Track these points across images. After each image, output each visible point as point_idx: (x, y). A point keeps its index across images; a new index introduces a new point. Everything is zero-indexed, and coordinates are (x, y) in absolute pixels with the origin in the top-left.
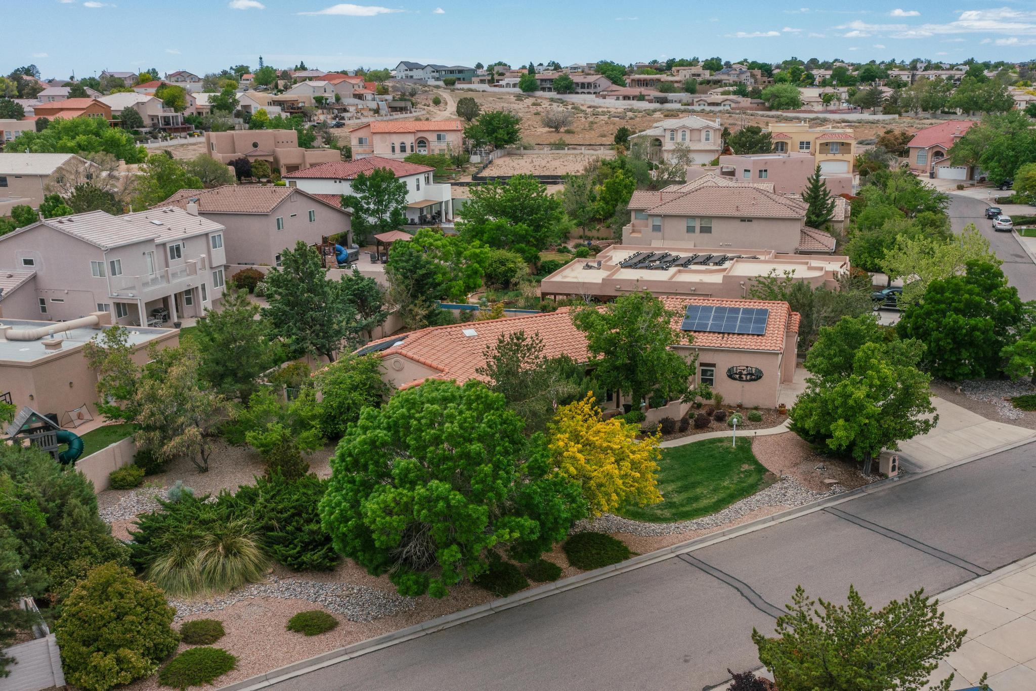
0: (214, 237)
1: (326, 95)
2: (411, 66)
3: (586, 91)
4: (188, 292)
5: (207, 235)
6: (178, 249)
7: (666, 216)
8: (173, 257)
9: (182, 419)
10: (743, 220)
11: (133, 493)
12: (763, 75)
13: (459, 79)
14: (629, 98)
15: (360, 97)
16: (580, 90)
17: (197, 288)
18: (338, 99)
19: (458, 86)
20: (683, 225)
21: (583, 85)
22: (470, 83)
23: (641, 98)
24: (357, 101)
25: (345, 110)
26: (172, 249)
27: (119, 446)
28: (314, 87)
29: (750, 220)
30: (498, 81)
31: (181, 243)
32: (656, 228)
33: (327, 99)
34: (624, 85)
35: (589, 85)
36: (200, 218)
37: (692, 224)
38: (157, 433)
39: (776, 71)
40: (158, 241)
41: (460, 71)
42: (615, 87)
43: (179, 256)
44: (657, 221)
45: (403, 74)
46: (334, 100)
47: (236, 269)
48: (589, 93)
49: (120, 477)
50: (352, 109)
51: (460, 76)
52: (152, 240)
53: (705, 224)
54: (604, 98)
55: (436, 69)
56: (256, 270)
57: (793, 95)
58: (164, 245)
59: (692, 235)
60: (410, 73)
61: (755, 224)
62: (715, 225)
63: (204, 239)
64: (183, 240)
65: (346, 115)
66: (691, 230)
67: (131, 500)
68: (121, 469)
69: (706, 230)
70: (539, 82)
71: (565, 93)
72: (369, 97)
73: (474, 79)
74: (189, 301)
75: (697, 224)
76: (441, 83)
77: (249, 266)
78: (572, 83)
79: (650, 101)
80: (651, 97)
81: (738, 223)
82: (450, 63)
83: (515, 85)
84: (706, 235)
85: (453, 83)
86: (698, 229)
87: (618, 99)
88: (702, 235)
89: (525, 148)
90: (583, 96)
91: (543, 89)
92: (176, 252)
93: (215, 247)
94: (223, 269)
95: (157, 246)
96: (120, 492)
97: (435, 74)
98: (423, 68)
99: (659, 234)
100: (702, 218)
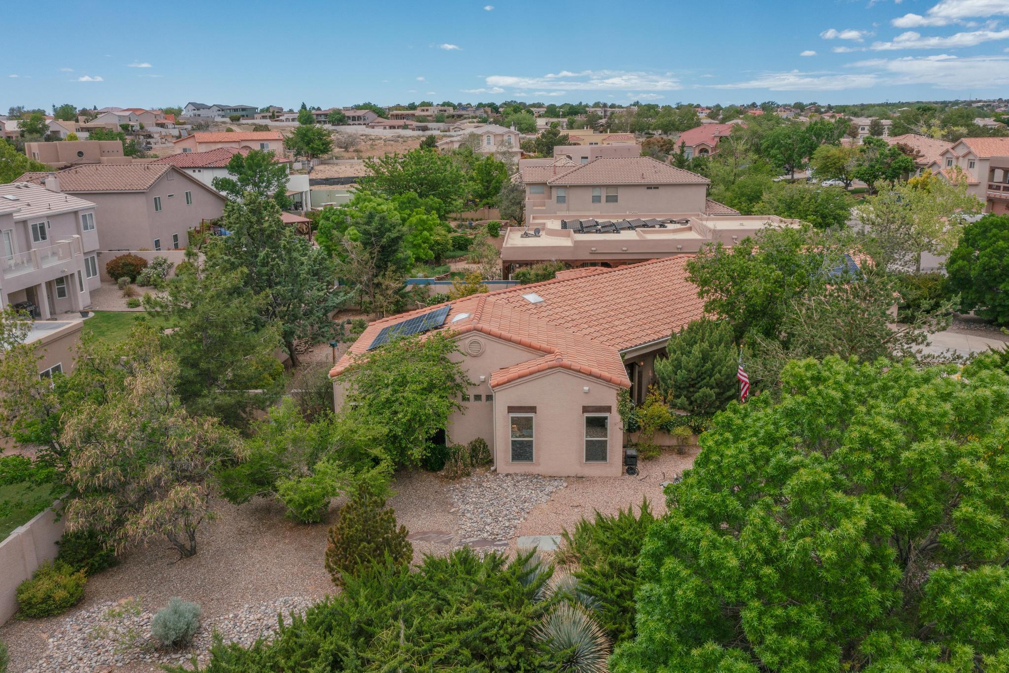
0: (84, 217)
1: (131, 123)
2: (198, 107)
3: (357, 122)
4: (60, 281)
5: (76, 213)
6: (42, 228)
7: (571, 187)
8: (36, 239)
9: (155, 470)
10: (649, 187)
11: (68, 623)
12: (492, 112)
13: (243, 116)
14: (394, 128)
15: (162, 125)
16: (352, 123)
17: (72, 275)
18: (142, 128)
19: (242, 121)
20: (589, 194)
21: (354, 118)
22: (253, 118)
23: (405, 127)
24: (160, 129)
25: (150, 136)
26: (34, 227)
27: (30, 532)
28: (119, 116)
29: (656, 187)
30: (278, 117)
31: (45, 221)
32: (561, 200)
33: (132, 126)
34: (387, 118)
35: (359, 118)
36: (63, 195)
37: (597, 192)
38: (112, 501)
39: (501, 110)
40: (17, 216)
41: (243, 110)
42: (380, 120)
43: (44, 238)
44: (561, 193)
45: (191, 113)
46: (138, 128)
47: (112, 256)
48: (359, 124)
49: (40, 595)
50: (156, 136)
51: (244, 113)
52: (9, 215)
53: (612, 193)
54: (373, 127)
55: (222, 109)
56: (136, 257)
57: (531, 122)
58: (24, 222)
59: (597, 205)
60: (197, 112)
61: (661, 191)
62: (622, 194)
63: (73, 216)
64: (48, 217)
65: (151, 140)
66: (596, 199)
67: (70, 644)
68: (36, 576)
69: (612, 199)
70: (315, 117)
71: (338, 125)
72: (170, 126)
73: (256, 116)
74: (62, 293)
75: (603, 194)
76: (227, 120)
77: (126, 253)
78: (344, 116)
79: (413, 130)
80: (414, 126)
81: (644, 191)
82: (233, 104)
83: (293, 120)
84: (612, 205)
85: (238, 119)
86: (603, 199)
87: (385, 128)
88: (609, 204)
89: (337, 158)
90: (354, 127)
91: (319, 122)
92: (40, 232)
93: (86, 228)
94: (95, 256)
95: (17, 223)
96: (42, 625)
97: (220, 113)
98: (209, 108)
99: (564, 206)
100: (607, 186)
